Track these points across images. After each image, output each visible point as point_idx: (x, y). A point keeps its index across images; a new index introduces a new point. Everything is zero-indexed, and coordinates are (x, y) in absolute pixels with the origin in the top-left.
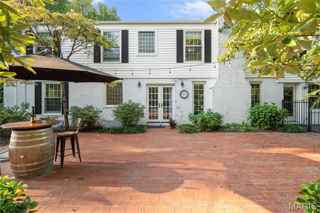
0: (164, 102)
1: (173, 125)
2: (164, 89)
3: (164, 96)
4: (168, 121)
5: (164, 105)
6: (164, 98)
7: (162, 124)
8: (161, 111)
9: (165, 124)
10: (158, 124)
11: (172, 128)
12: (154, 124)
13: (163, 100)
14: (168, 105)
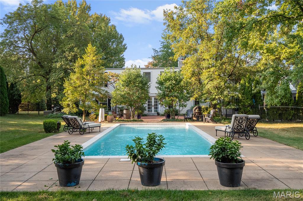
0: (155, 104)
1: (158, 114)
2: (155, 98)
3: (155, 101)
4: (156, 113)
5: (155, 106)
6: (155, 103)
7: (154, 115)
8: (153, 108)
9: (155, 115)
10: (152, 115)
11: (158, 115)
12: (150, 115)
13: (154, 103)
14: (156, 106)
